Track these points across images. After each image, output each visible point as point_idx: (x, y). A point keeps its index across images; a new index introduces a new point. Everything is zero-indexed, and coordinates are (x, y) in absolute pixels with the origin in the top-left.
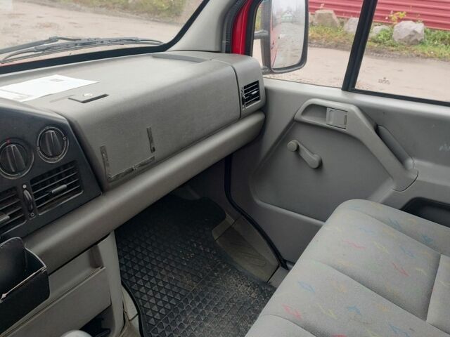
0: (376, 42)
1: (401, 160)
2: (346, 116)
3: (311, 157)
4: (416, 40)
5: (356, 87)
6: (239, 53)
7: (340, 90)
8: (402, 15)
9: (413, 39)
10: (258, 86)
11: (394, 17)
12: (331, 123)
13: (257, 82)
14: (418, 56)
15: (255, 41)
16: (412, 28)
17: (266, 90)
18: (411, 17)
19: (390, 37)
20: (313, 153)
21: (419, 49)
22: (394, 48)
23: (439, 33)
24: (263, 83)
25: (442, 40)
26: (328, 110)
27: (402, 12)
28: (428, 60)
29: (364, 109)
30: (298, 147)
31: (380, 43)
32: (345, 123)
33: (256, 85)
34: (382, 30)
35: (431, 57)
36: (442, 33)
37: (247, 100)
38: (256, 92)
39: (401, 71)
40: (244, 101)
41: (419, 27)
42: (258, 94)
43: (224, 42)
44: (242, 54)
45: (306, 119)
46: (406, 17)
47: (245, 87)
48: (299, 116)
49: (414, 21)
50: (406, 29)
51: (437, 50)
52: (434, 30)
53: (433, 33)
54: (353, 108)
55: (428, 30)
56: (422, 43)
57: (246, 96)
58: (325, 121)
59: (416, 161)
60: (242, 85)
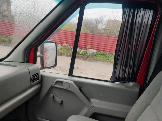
0: (82, 55)
1: (89, 100)
2: (70, 85)
3: (59, 100)
4: (94, 55)
5: (73, 75)
6: (31, 63)
7: (68, 76)
8: (89, 47)
9: (93, 54)
10: (38, 75)
11: (87, 47)
12: (65, 87)
13: (38, 73)
14: (95, 60)
15: (37, 58)
16: (93, 51)
17: (42, 76)
18: (92, 48)
19: (86, 54)
20: (59, 98)
21: (95, 57)
22: (88, 57)
23: (100, 53)
24: (40, 73)
25: (102, 55)
26: (64, 83)
27: (89, 46)
28: (98, 61)
29: (76, 82)
30: (54, 96)
31: (83, 55)
32: (70, 87)
33: (37, 74)
34: (84, 51)
35: (99, 60)
36: (101, 53)
37: (34, 80)
38: (37, 77)
39: (90, 64)
40: (32, 81)
41: (95, 51)
42: (38, 77)
43: (26, 59)
44: (32, 63)
45: (56, 86)
46: (90, 48)
47: (33, 76)
48: (53, 85)
49: (93, 49)
50: (91, 51)
51: (100, 58)
52: (99, 52)
53: (99, 53)
54: (72, 82)
55: (97, 52)
56: (96, 55)
57: (33, 79)
58: (63, 86)
59: (93, 100)
60: (31, 75)
